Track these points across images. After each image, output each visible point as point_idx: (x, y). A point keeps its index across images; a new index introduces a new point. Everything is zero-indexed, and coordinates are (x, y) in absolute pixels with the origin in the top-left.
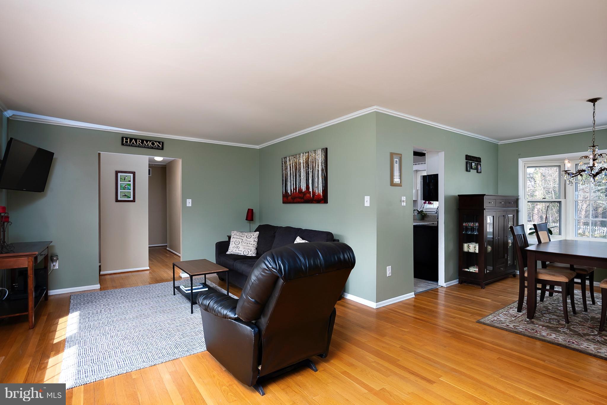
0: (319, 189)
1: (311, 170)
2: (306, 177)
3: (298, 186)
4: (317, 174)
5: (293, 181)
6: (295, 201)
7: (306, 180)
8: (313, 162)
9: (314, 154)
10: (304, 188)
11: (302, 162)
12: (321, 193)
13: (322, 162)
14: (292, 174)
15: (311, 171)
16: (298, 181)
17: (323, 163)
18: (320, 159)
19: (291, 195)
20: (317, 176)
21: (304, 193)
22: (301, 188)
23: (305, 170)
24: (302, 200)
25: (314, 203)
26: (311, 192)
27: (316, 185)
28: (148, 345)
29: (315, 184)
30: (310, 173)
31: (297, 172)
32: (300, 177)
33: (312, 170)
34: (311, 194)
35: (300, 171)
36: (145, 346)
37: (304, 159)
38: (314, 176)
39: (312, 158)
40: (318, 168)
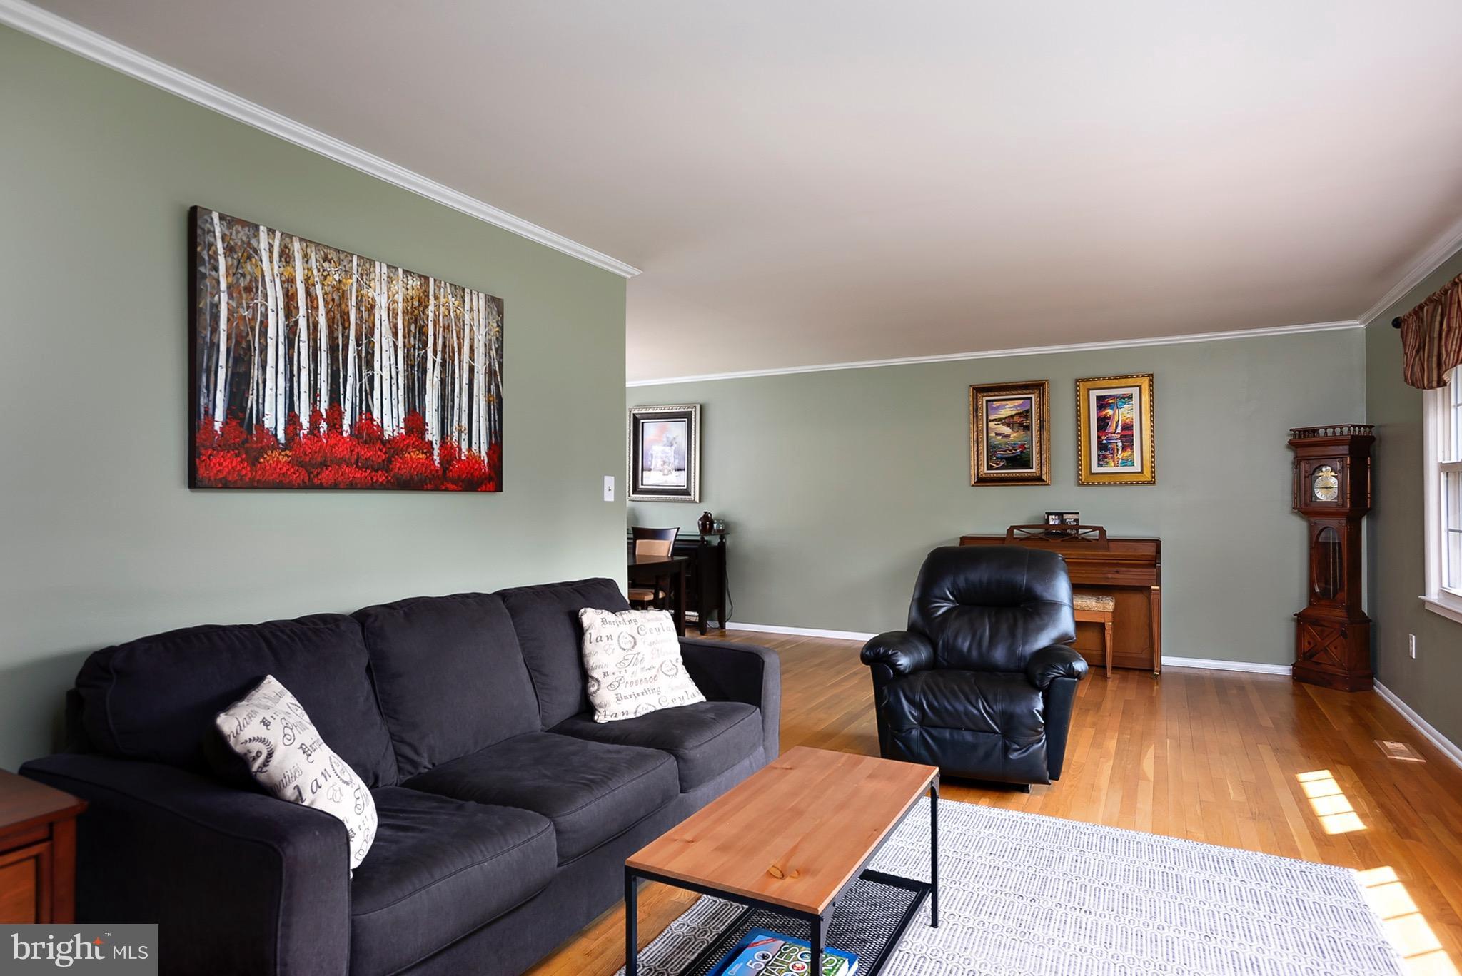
0: (475, 439)
1: (435, 353)
2: (406, 377)
3: (348, 405)
4: (465, 380)
5: (315, 374)
6: (327, 476)
7: (409, 389)
8: (447, 328)
9: (451, 299)
10: (391, 419)
11: (382, 301)
12: (483, 454)
13: (490, 345)
14: (304, 336)
15: (439, 359)
16: (350, 381)
17: (493, 348)
18: (483, 331)
19: (287, 446)
20: (465, 387)
21: (394, 447)
22: (372, 419)
23: (400, 344)
24: (380, 477)
25: (446, 490)
26: (436, 447)
27: (459, 421)
28: (1150, 882)
29: (456, 418)
30: (429, 365)
31: (346, 338)
32: (370, 365)
33: (444, 360)
34: (436, 452)
35: (370, 344)
36: (1157, 882)
37: (399, 298)
38: (453, 383)
39: (442, 309)
40: (472, 357)
